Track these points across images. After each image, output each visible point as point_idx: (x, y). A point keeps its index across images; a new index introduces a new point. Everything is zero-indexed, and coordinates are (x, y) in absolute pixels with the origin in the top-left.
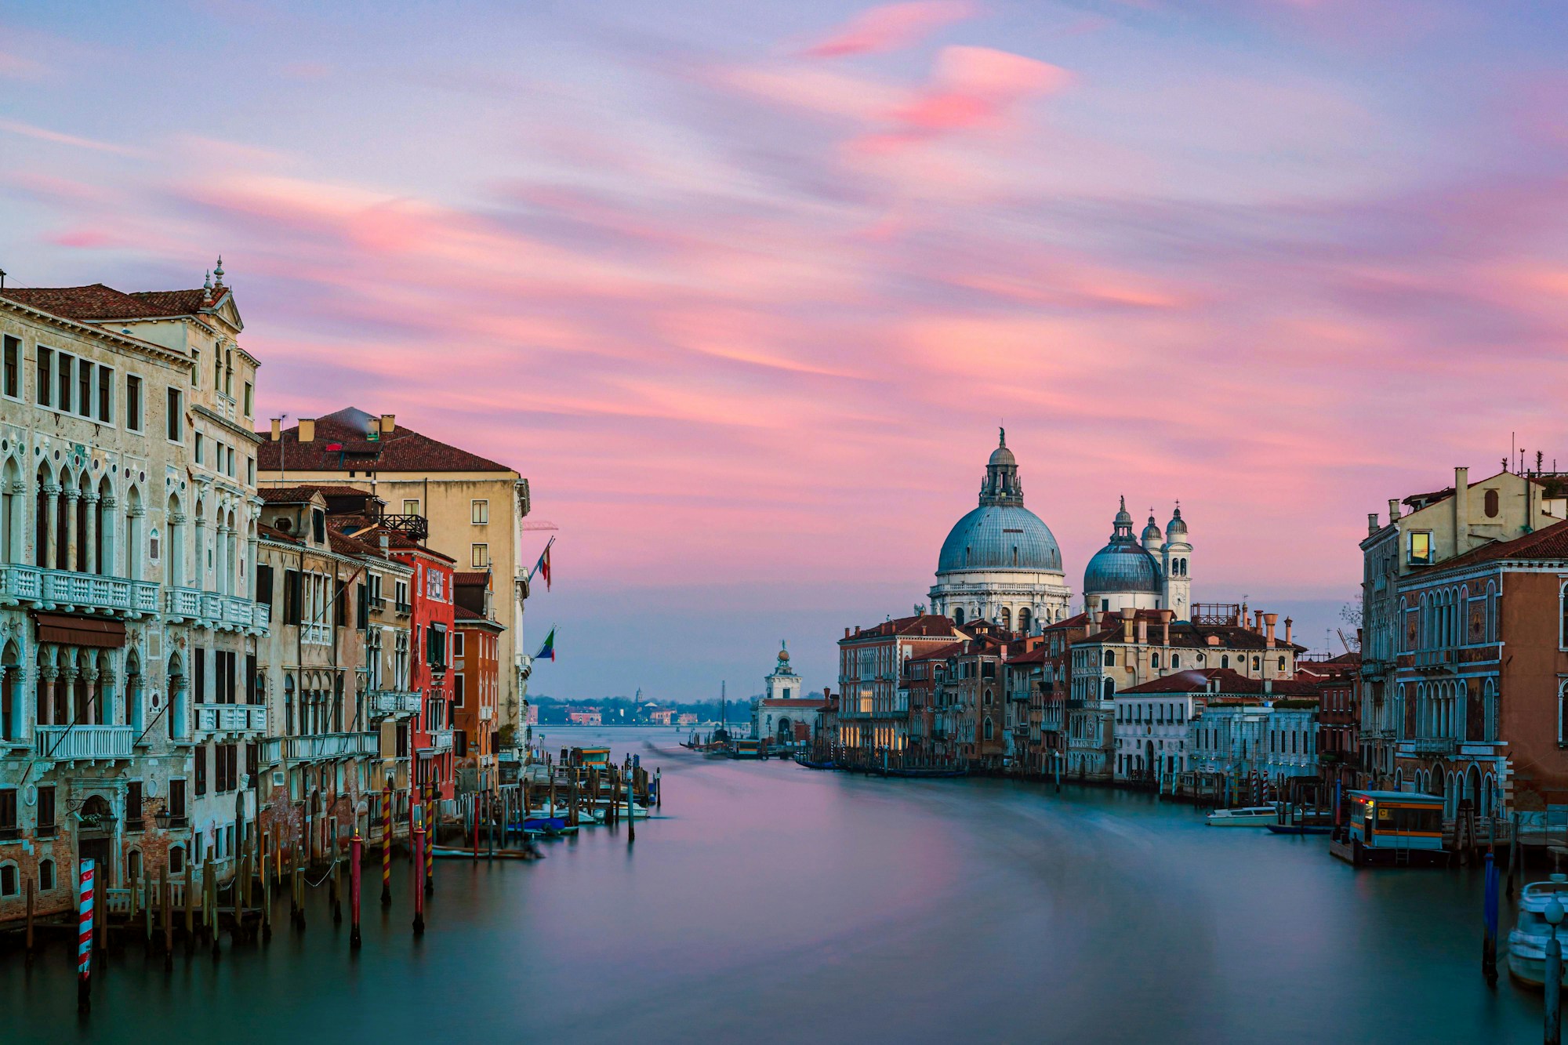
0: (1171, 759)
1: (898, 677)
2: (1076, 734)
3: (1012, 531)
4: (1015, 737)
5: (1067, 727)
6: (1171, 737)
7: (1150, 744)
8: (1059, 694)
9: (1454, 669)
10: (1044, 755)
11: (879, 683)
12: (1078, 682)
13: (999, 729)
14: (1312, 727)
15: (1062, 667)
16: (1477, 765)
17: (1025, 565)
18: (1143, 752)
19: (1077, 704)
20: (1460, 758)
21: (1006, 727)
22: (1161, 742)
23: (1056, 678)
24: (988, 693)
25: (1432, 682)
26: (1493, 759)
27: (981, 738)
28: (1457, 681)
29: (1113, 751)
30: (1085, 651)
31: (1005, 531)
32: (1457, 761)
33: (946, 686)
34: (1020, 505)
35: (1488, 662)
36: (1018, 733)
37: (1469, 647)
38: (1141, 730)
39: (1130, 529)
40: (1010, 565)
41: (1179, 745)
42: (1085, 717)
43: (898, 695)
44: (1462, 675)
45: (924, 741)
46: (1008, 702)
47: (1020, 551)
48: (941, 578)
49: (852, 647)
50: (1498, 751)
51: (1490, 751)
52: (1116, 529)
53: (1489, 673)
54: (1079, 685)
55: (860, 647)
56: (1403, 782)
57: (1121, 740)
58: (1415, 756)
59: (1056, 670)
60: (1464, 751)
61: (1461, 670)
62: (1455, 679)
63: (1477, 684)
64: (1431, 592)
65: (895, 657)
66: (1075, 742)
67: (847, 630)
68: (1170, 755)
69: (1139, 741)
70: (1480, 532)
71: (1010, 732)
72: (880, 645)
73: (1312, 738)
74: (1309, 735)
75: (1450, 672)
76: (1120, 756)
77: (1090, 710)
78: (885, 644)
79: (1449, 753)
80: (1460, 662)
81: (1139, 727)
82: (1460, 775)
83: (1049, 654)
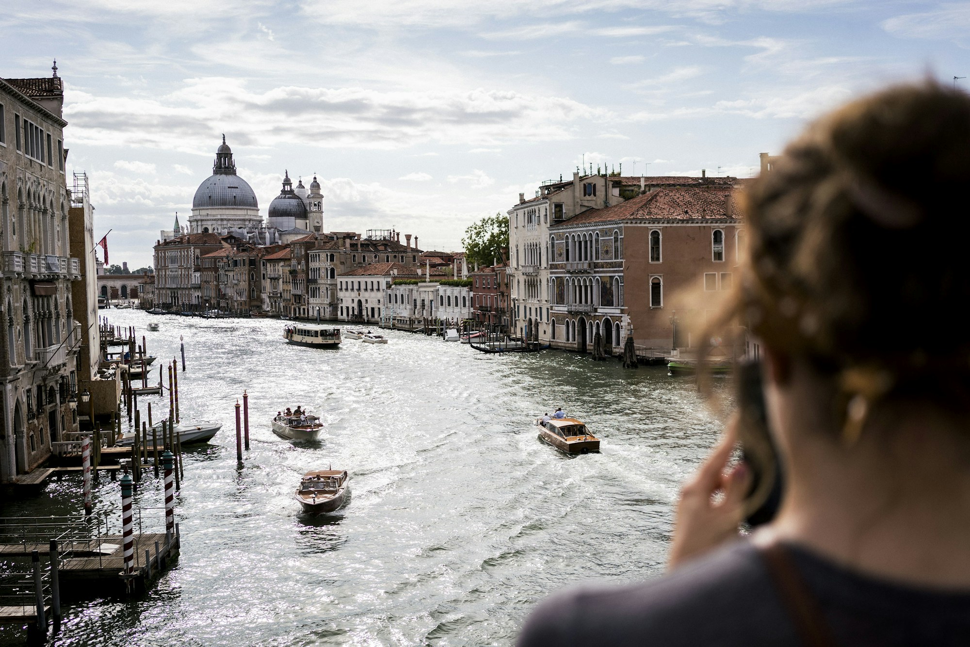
0: (373, 309)
1: (193, 266)
2: (314, 296)
3: (233, 187)
4: (269, 297)
5: (308, 293)
6: (372, 298)
7: (360, 302)
8: (301, 276)
9: (592, 272)
10: (293, 306)
11: (181, 269)
12: (314, 270)
13: (259, 293)
14: (469, 294)
15: (303, 262)
16: (609, 317)
17: (240, 205)
18: (355, 305)
19: (314, 281)
20: (597, 314)
21: (263, 291)
22: (367, 300)
23: (299, 267)
24: (253, 275)
25: (576, 277)
26: (620, 315)
27: (250, 298)
28: (594, 277)
29: (337, 304)
30: (317, 254)
31: (229, 187)
32: (595, 315)
33: (226, 271)
34: (235, 174)
35: (615, 269)
36: (271, 295)
37: (602, 261)
38: (354, 294)
39: (291, 187)
40: (232, 205)
41: (377, 301)
42: (319, 288)
43: (193, 275)
44: (597, 275)
45: (212, 299)
46: (264, 279)
47: (237, 198)
48: (195, 212)
49: (162, 250)
50: (622, 311)
51: (618, 311)
52: (284, 186)
53: (617, 274)
54: (314, 271)
55: (168, 250)
56: (556, 325)
57: (342, 300)
58: (567, 313)
59: (299, 264)
60: (599, 310)
61: (595, 272)
62: (593, 277)
63: (608, 279)
64: (573, 234)
65: (191, 256)
66: (313, 300)
67: (159, 241)
68: (373, 307)
69: (353, 300)
70: (586, 204)
71: (266, 294)
72: (181, 249)
73: (469, 299)
74: (467, 298)
75: (589, 273)
76: (342, 307)
77: (322, 284)
78: (184, 249)
79: (591, 312)
80: (595, 268)
81: (353, 293)
82: (598, 323)
83: (294, 255)
